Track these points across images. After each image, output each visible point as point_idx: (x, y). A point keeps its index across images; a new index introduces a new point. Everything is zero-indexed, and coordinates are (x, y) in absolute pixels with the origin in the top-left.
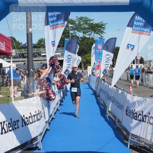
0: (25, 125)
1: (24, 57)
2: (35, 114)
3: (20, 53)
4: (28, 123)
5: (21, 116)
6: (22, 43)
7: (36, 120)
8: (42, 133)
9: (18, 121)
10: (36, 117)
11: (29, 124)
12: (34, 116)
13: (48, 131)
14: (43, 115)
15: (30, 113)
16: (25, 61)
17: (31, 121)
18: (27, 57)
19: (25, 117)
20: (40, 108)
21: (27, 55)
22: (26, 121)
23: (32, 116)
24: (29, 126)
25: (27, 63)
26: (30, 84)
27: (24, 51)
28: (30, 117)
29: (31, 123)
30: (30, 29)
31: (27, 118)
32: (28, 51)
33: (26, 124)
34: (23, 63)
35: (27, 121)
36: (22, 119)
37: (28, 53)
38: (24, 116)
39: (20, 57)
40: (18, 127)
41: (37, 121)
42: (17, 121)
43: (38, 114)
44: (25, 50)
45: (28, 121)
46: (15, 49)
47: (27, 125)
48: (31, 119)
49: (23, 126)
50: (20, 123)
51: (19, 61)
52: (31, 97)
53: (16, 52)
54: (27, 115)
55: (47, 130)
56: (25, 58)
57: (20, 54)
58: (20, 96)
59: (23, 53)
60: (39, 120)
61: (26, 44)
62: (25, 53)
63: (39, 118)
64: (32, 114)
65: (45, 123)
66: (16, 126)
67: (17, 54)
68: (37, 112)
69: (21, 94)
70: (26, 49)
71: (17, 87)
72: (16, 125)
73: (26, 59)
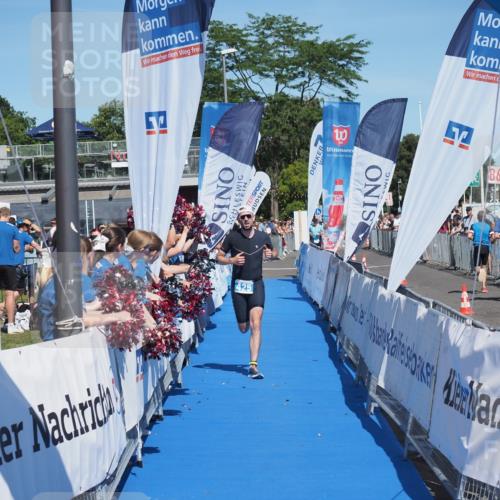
0: (47, 445)
1: (42, 175)
2: (85, 399)
3: (25, 158)
4: (57, 436)
5: (31, 411)
6: (33, 120)
7: (89, 422)
8: (114, 476)
9: (18, 428)
10: (88, 411)
11: (61, 440)
12: (83, 407)
13: (135, 469)
14: (117, 406)
15: (67, 397)
16: (45, 190)
17: (70, 429)
18: (56, 175)
19: (46, 413)
20: (107, 378)
21: (52, 167)
22: (50, 427)
23: (73, 410)
24: (63, 448)
25: (54, 200)
26: (64, 282)
27: (41, 151)
28: (64, 412)
29: (69, 437)
30: (67, 62)
31: (52, 416)
32: (57, 150)
33: (50, 440)
34: (38, 198)
35: (54, 428)
36: (36, 420)
37: (57, 160)
38: (41, 408)
39: (27, 177)
40: (19, 454)
41: (94, 427)
42: (14, 427)
43: (97, 400)
44: (46, 149)
45: (56, 427)
46: (7, 144)
47: (55, 442)
48: (68, 421)
49: (36, 448)
50: (26, 437)
51: (22, 192)
52: (70, 333)
53: (10, 154)
54: (55, 406)
55: (134, 462)
56: (46, 177)
57: (29, 162)
58: (27, 327)
59: (37, 160)
60: (101, 424)
61: (50, 122)
62: (47, 161)
63: (101, 418)
64: (76, 403)
65: (124, 436)
66: (11, 449)
67: (13, 162)
68: (95, 394)
69: (31, 323)
70: (52, 143)
71: (16, 293)
72: (9, 442)
73: (51, 184)
